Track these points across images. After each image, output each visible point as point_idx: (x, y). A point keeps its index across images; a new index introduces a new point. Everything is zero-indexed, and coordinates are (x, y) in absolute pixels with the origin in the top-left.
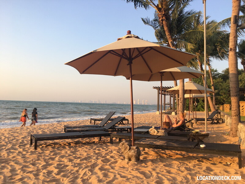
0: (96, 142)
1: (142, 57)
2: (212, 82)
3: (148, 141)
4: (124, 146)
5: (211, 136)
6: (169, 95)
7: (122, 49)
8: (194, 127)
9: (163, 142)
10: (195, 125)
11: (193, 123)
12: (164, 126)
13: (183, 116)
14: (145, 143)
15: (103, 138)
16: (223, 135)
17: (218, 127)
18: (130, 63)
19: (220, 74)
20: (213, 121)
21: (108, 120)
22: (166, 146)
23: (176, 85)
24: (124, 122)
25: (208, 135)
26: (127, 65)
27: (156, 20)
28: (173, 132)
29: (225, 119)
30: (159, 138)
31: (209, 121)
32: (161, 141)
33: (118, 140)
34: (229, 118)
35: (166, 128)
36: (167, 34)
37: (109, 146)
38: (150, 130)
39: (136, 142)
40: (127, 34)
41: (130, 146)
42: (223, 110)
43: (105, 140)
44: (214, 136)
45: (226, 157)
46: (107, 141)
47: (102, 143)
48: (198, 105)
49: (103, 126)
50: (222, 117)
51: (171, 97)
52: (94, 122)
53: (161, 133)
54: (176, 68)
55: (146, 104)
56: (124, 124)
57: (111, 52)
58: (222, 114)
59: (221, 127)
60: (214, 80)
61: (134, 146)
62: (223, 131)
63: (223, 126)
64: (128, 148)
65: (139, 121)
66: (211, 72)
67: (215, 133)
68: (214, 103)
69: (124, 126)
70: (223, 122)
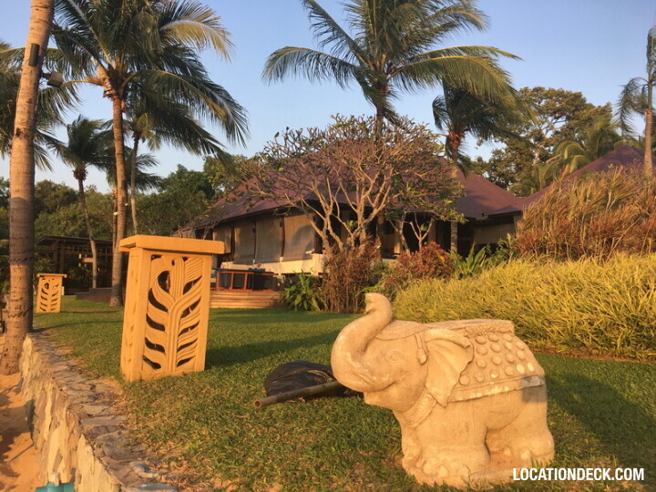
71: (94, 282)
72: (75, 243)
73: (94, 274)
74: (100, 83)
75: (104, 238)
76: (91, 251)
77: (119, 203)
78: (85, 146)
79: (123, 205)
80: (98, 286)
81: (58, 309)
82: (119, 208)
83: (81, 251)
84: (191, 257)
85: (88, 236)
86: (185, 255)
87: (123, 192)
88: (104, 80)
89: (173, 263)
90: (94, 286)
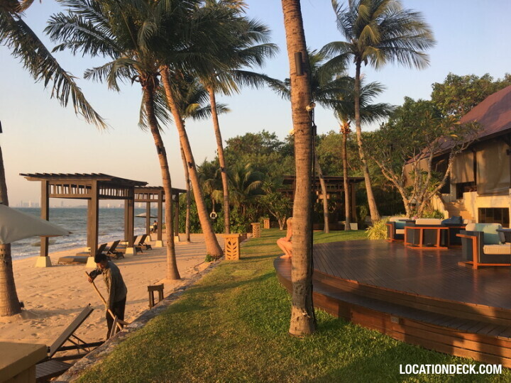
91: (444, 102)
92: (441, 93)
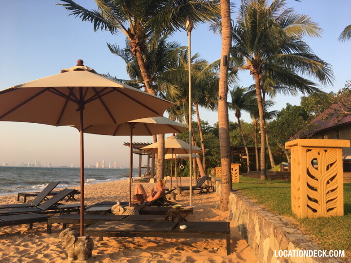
0: (22, 232)
1: (101, 100)
2: (201, 138)
3: (108, 226)
4: (66, 236)
5: (197, 212)
6: (147, 154)
7: (69, 88)
8: (177, 199)
9: (130, 225)
10: (178, 197)
11: (177, 194)
12: (135, 200)
13: (162, 185)
14: (102, 229)
15: (36, 225)
16: (212, 209)
17: (207, 198)
18: (81, 108)
19: (211, 127)
20: (202, 189)
21: (48, 195)
22: (133, 231)
23: (156, 141)
24: (76, 196)
25: (192, 211)
26: (77, 110)
27: (129, 50)
28: (147, 209)
29: (216, 186)
30: (125, 219)
31: (197, 191)
32: (126, 224)
33: (61, 227)
34: (220, 185)
35: (138, 203)
36: (142, 71)
37: (44, 237)
38: (112, 208)
39: (89, 229)
40: (77, 65)
41: (77, 235)
42: (215, 174)
43: (39, 228)
44: (202, 210)
45: (213, 240)
46: (43, 230)
47: (32, 234)
48: (185, 168)
49: (39, 205)
50: (213, 185)
51: (149, 157)
52: (24, 198)
53: (130, 211)
54: (150, 118)
55: (115, 167)
56: (76, 200)
57: (51, 89)
58: (213, 180)
59: (211, 198)
60: (204, 135)
61: (83, 235)
62: (212, 204)
63: (214, 196)
64: (74, 239)
65: (101, 194)
66: (200, 124)
67: (203, 207)
68: (204, 165)
69: (76, 202)
70: (214, 191)
71: (248, 168)
72: (237, 149)
73: (248, 164)
74: (248, 68)
75: (250, 146)
76: (245, 152)
77: (261, 127)
78: (241, 101)
79: (263, 127)
80: (250, 170)
81: (238, 181)
82: (261, 129)
83: (240, 152)
84: (329, 150)
85: (243, 145)
86: (326, 149)
87: (263, 121)
88: (250, 66)
89: (319, 154)
90: (248, 170)
91: (308, 107)
92: (307, 102)
